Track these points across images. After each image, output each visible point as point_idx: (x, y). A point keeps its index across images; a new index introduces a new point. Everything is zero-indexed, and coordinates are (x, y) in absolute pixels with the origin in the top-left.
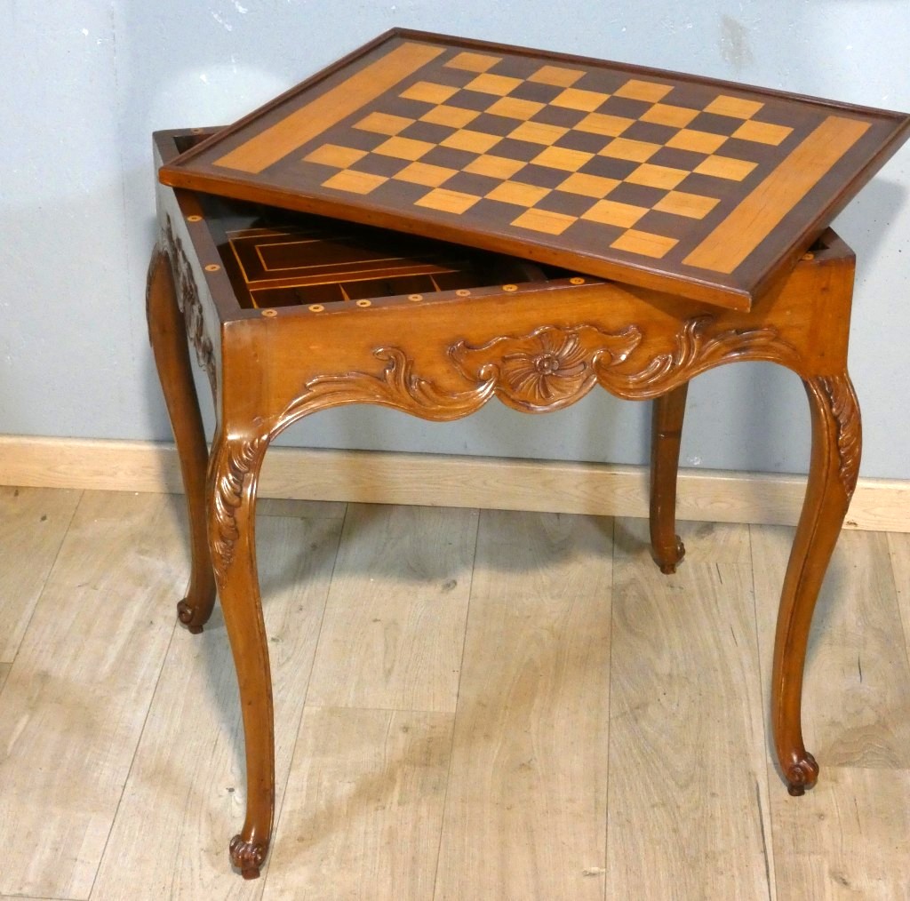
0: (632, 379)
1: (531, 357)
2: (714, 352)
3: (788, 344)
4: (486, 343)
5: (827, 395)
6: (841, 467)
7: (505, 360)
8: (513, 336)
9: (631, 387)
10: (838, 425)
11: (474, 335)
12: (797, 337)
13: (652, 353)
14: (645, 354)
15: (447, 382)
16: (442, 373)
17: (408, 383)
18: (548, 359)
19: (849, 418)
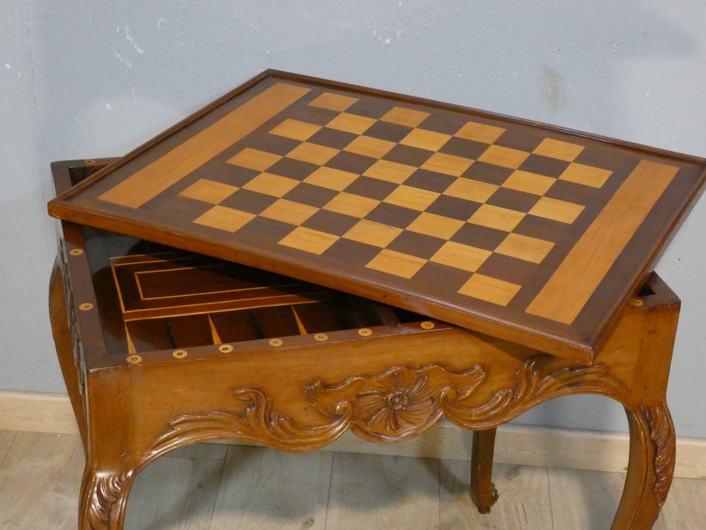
0: (475, 412)
1: (383, 394)
2: (549, 387)
3: (615, 378)
4: (342, 382)
5: (648, 422)
6: (655, 483)
7: (359, 396)
8: (368, 376)
9: (474, 418)
10: (656, 448)
11: (331, 376)
12: (624, 373)
13: (495, 388)
14: (488, 389)
15: (305, 418)
16: (298, 410)
17: (268, 420)
18: (399, 395)
19: (665, 443)
